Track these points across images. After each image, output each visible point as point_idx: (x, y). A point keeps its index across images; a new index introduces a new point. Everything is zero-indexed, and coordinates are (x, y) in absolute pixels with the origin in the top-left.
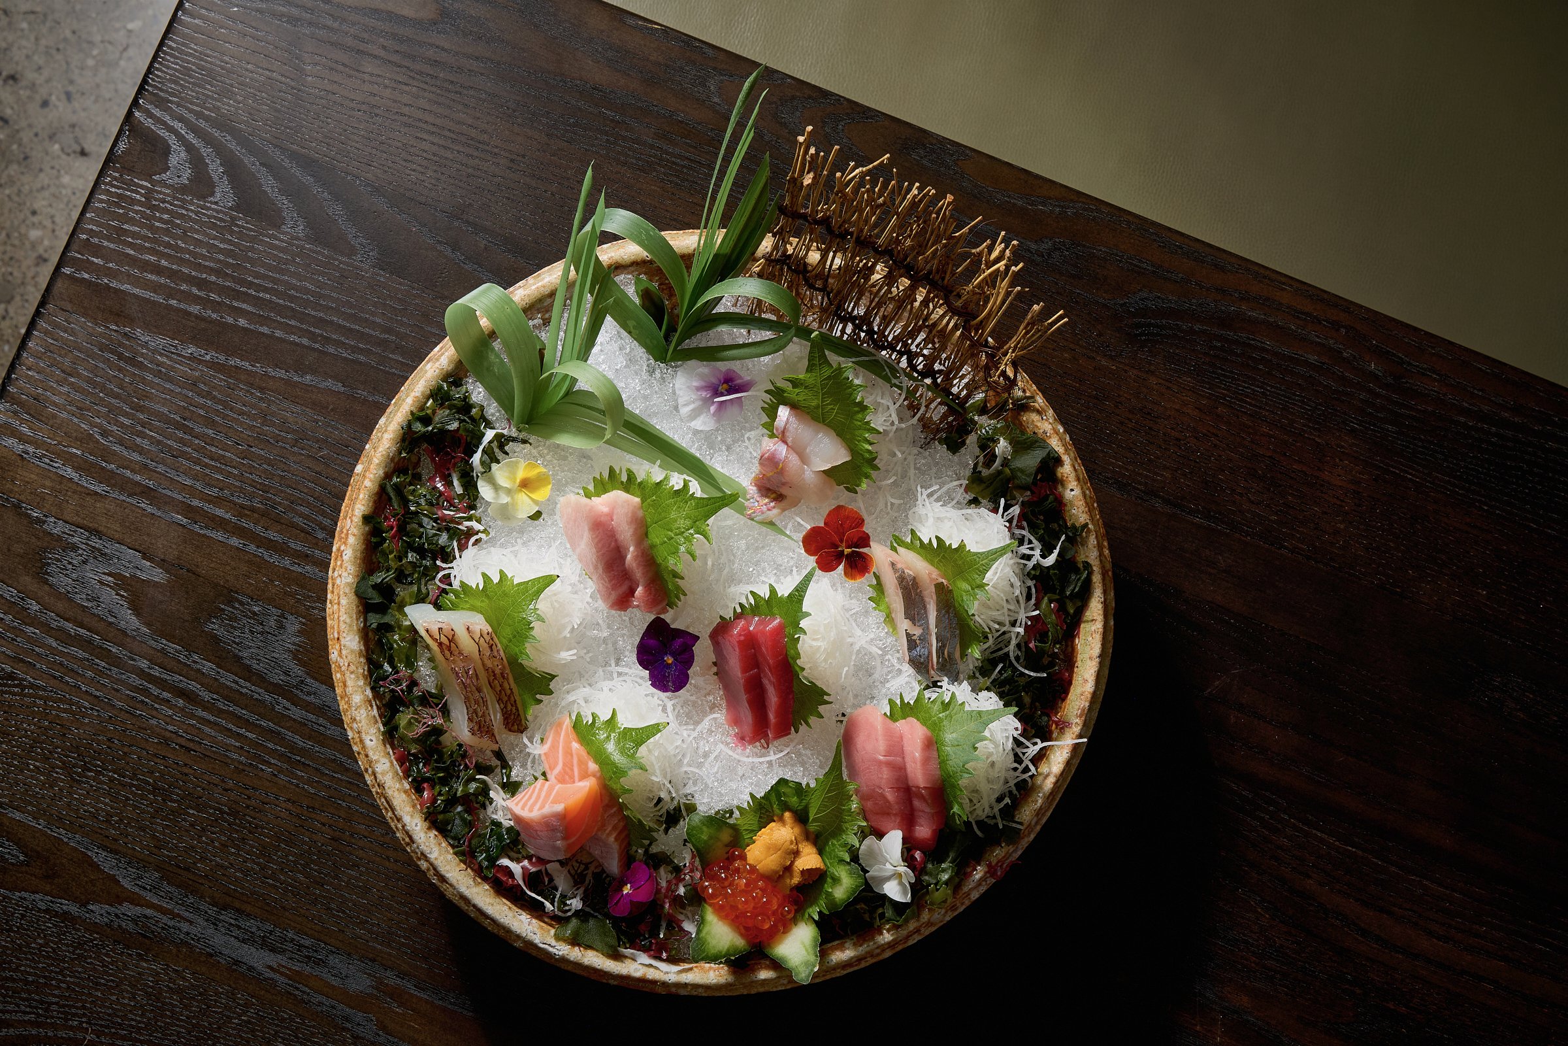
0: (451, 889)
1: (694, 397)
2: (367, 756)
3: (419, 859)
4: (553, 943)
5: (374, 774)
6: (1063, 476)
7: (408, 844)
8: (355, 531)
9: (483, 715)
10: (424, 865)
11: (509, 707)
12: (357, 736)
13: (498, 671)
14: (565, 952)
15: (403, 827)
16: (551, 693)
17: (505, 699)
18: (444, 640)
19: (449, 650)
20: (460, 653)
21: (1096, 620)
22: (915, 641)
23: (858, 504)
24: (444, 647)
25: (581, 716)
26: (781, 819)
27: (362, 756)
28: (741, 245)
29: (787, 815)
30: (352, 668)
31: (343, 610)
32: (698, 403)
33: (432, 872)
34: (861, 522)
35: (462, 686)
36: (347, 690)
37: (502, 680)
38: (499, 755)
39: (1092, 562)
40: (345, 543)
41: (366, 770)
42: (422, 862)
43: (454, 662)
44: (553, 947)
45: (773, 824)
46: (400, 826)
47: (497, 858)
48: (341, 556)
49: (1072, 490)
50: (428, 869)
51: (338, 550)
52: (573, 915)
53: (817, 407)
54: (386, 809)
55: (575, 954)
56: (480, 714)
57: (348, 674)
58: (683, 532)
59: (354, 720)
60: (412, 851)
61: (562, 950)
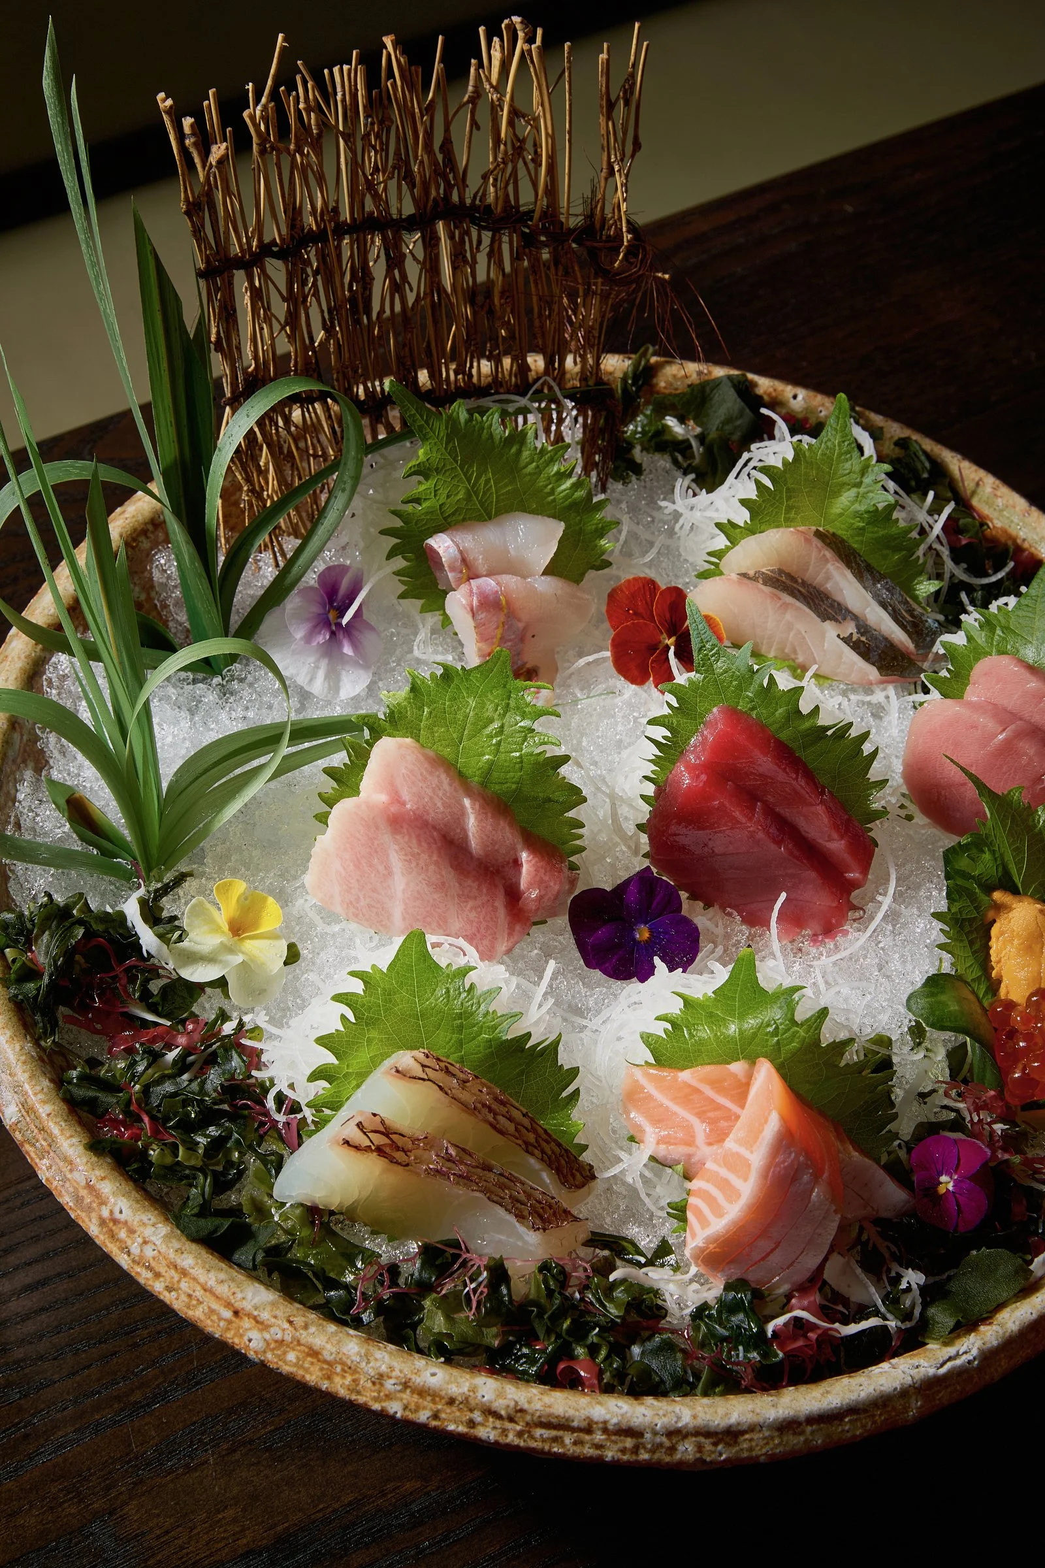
0: (756, 1436)
1: (311, 659)
2: (451, 1401)
3: (672, 1449)
4: (951, 1351)
5: (490, 1412)
6: (769, 395)
7: (636, 1449)
8: (99, 1173)
9: (529, 1196)
10: (687, 1450)
11: (547, 1148)
12: (406, 1396)
13: (488, 1099)
14: (979, 1344)
15: (605, 1430)
16: (574, 1072)
17: (531, 1137)
18: (378, 1139)
19: (398, 1149)
20: (415, 1140)
21: (981, 479)
22: (859, 640)
23: (626, 571)
24: (388, 1150)
25: (649, 1035)
26: (999, 908)
27: (447, 1413)
28: (184, 421)
29: (997, 895)
30: (299, 1321)
31: (199, 1273)
32: (324, 663)
33: (707, 1443)
34: (650, 585)
35: (462, 1181)
36: (327, 1355)
37: (504, 1110)
38: (598, 1240)
39: (903, 436)
40: (103, 1203)
41: (472, 1424)
42: (681, 1448)
43: (419, 1160)
44: (957, 1355)
45: (994, 931)
46: (599, 1437)
47: (762, 1331)
48: (115, 1222)
49: (795, 397)
50: (700, 1448)
51: (103, 1222)
52: (925, 1305)
53: (468, 497)
54: (555, 1439)
55: (988, 1335)
56: (522, 1197)
57: (304, 1336)
58: (508, 705)
59: (379, 1379)
60: (652, 1451)
61: (970, 1347)
